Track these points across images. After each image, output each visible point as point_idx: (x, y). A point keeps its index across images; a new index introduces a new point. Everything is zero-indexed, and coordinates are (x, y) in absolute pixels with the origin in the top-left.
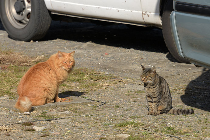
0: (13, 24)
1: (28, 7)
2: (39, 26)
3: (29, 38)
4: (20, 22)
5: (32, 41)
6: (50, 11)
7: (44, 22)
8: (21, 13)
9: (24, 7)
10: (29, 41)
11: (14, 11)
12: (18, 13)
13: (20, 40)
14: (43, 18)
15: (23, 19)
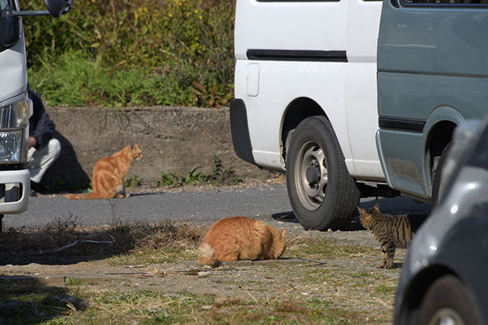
0: (304, 205)
1: (325, 175)
2: (339, 203)
3: (325, 224)
4: (315, 200)
5: (329, 230)
6: (355, 178)
7: (347, 197)
8: (316, 185)
9: (319, 175)
10: (325, 230)
11: (306, 182)
12: (312, 185)
13: (313, 229)
14: (344, 190)
15: (318, 195)
